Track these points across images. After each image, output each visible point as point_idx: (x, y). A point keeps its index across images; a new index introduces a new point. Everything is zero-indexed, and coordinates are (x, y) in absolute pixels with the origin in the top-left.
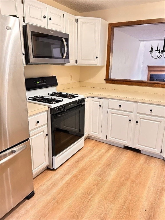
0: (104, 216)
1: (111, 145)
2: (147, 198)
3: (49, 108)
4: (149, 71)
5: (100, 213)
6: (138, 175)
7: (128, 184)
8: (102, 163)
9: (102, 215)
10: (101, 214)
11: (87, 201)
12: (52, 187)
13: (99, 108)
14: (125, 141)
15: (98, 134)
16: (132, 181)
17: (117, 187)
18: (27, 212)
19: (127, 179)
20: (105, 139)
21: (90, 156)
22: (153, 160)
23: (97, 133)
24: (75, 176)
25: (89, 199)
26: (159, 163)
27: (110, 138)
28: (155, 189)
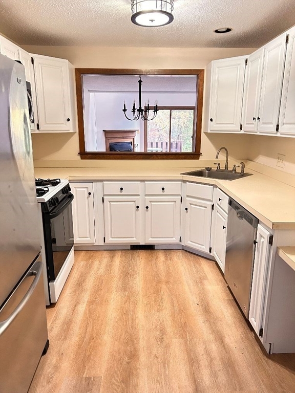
0: (161, 327)
1: (112, 250)
2: (191, 292)
3: (40, 204)
4: (106, 138)
5: (154, 327)
6: (168, 274)
7: (164, 286)
8: (116, 274)
9: (158, 327)
10: (156, 327)
11: (130, 322)
12: (68, 328)
13: (88, 198)
14: (133, 238)
15: (89, 239)
16: (166, 283)
17: (154, 293)
18: (56, 368)
19: (159, 282)
20: (102, 244)
21: (93, 272)
22: (172, 253)
23: (87, 237)
24: (91, 303)
25: (130, 319)
26: (180, 254)
27: (110, 240)
28: (194, 281)
